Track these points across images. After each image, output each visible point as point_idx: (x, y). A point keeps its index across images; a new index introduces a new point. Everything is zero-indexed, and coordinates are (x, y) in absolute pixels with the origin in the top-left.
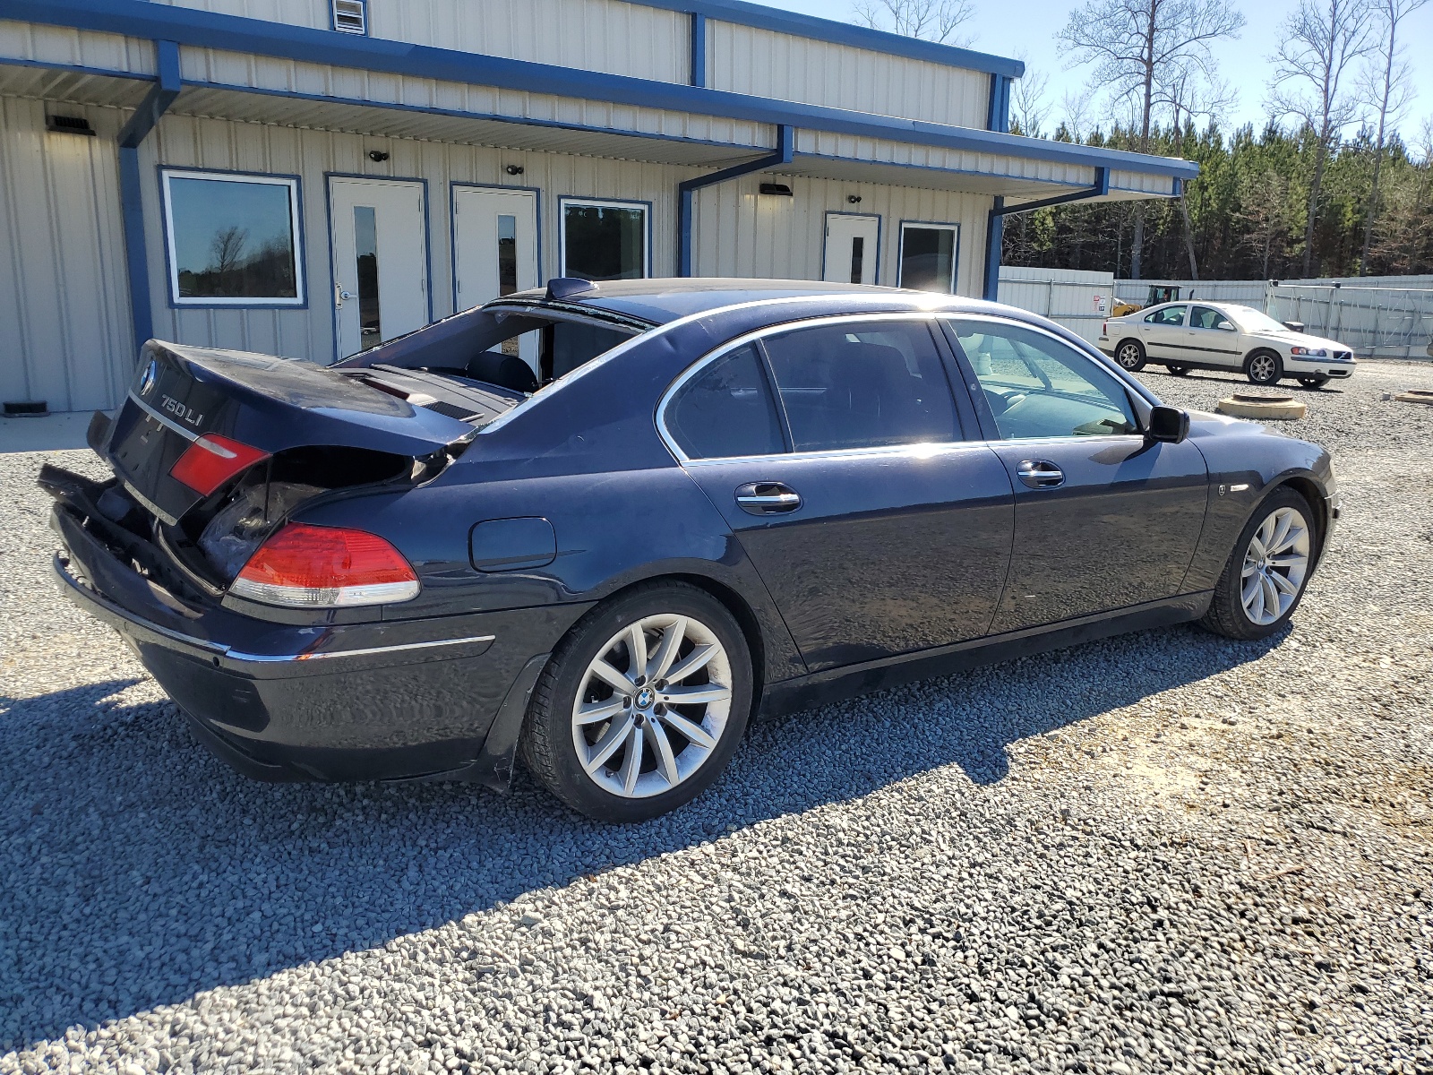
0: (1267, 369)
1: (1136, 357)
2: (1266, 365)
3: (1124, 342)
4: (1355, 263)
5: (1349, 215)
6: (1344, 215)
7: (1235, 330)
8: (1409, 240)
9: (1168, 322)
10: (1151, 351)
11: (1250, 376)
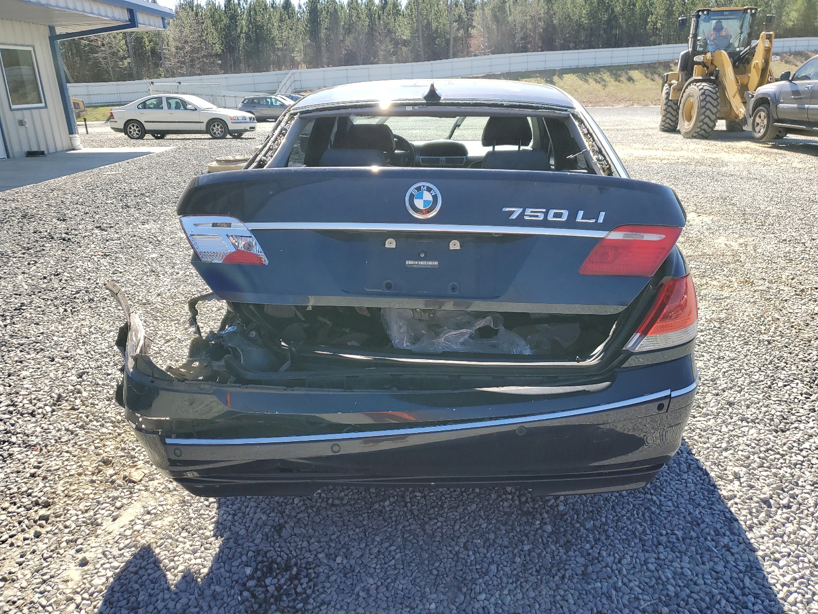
0: (220, 130)
1: (139, 131)
2: (219, 127)
3: (128, 122)
4: (159, 70)
5: (147, 43)
6: (145, 43)
7: (196, 109)
8: (183, 58)
9: (150, 108)
10: (148, 126)
11: (211, 135)
